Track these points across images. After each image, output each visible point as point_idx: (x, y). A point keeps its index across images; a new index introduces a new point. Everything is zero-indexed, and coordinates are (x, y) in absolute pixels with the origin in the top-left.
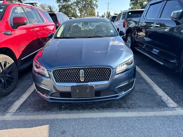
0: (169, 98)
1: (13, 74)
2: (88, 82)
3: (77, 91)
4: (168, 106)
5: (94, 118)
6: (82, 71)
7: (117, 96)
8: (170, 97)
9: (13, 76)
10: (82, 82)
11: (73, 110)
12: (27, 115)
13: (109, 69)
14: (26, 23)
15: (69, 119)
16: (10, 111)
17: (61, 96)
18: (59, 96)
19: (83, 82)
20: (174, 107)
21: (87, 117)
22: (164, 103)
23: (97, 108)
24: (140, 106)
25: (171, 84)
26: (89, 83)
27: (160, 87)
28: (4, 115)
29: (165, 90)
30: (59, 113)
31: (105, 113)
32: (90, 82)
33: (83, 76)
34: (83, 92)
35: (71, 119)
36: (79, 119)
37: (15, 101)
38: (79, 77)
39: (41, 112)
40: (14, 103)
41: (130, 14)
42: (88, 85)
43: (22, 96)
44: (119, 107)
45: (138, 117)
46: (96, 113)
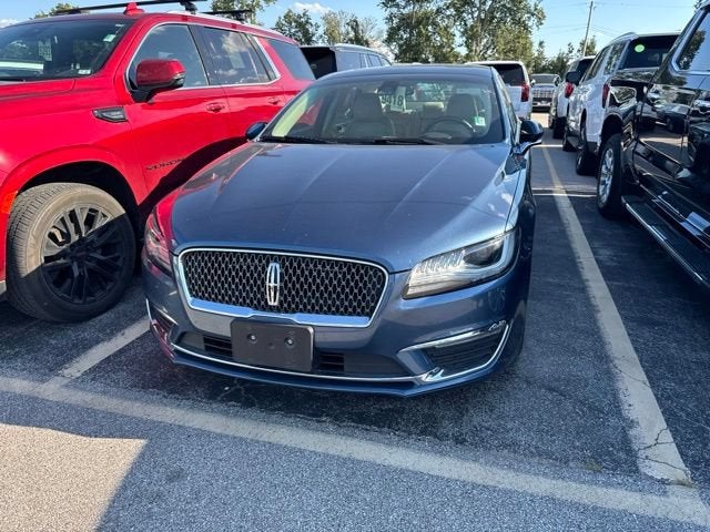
0: (668, 437)
1: (117, 254)
2: (294, 312)
3: (253, 338)
4: (637, 471)
5: (302, 451)
6: (274, 269)
7: (410, 385)
8: (675, 434)
9: (116, 259)
10: (271, 309)
11: (252, 405)
12: (104, 393)
13: (375, 273)
14: (179, 83)
16: (66, 372)
17: (209, 350)
18: (202, 347)
19: (278, 309)
20: (663, 482)
21: (284, 442)
22: (630, 451)
24: (513, 446)
26: (294, 318)
27: (653, 381)
28: (43, 381)
29: (668, 398)
30: (202, 409)
31: (355, 441)
32: (301, 311)
33: (278, 285)
34: (271, 344)
35: (227, 436)
36: (253, 442)
37: (98, 343)
38: (263, 289)
40: (90, 347)
41: (640, 48)
42: (291, 322)
43: (125, 331)
45: (475, 486)
46: (321, 436)
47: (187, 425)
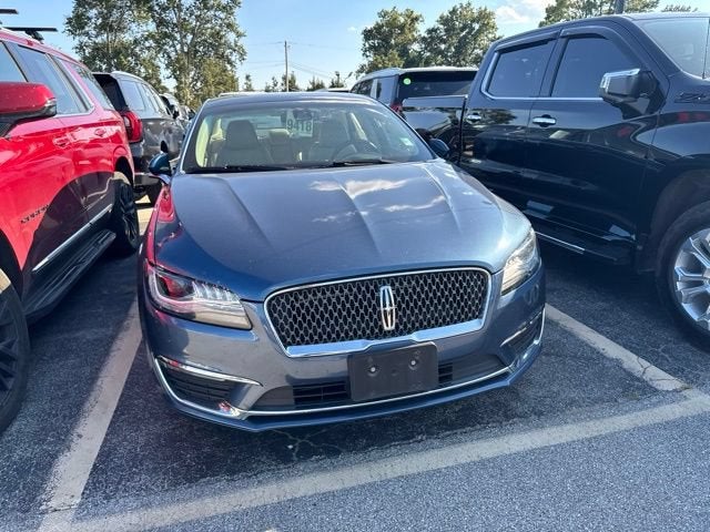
0: (646, 364)
1: (8, 340)
4: (656, 390)
5: (439, 471)
6: (387, 291)
8: (643, 357)
9: (9, 346)
10: (386, 335)
11: (336, 453)
15: (347, 492)
16: (53, 504)
17: (299, 403)
18: (293, 402)
19: (392, 334)
20: (675, 391)
22: (638, 379)
23: (430, 434)
24: (572, 402)
25: (624, 315)
26: (414, 336)
27: (596, 328)
29: (616, 338)
31: (469, 445)
34: (394, 371)
36: (385, 483)
37: (54, 457)
38: (375, 317)
39: (208, 483)
40: (50, 465)
42: (411, 342)
43: (79, 430)
44: (508, 418)
47: (298, 496)
